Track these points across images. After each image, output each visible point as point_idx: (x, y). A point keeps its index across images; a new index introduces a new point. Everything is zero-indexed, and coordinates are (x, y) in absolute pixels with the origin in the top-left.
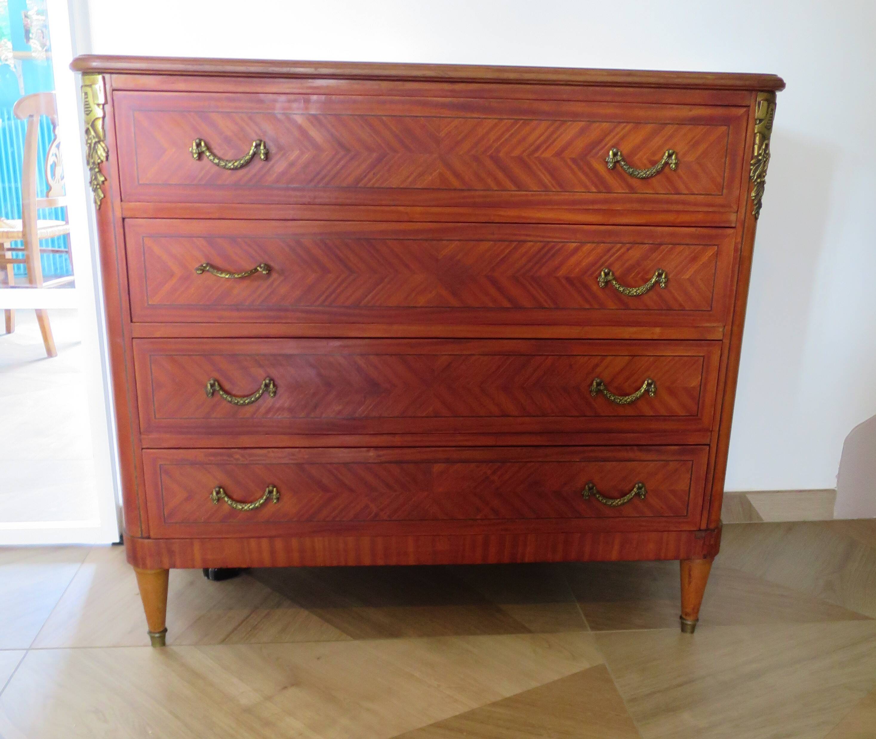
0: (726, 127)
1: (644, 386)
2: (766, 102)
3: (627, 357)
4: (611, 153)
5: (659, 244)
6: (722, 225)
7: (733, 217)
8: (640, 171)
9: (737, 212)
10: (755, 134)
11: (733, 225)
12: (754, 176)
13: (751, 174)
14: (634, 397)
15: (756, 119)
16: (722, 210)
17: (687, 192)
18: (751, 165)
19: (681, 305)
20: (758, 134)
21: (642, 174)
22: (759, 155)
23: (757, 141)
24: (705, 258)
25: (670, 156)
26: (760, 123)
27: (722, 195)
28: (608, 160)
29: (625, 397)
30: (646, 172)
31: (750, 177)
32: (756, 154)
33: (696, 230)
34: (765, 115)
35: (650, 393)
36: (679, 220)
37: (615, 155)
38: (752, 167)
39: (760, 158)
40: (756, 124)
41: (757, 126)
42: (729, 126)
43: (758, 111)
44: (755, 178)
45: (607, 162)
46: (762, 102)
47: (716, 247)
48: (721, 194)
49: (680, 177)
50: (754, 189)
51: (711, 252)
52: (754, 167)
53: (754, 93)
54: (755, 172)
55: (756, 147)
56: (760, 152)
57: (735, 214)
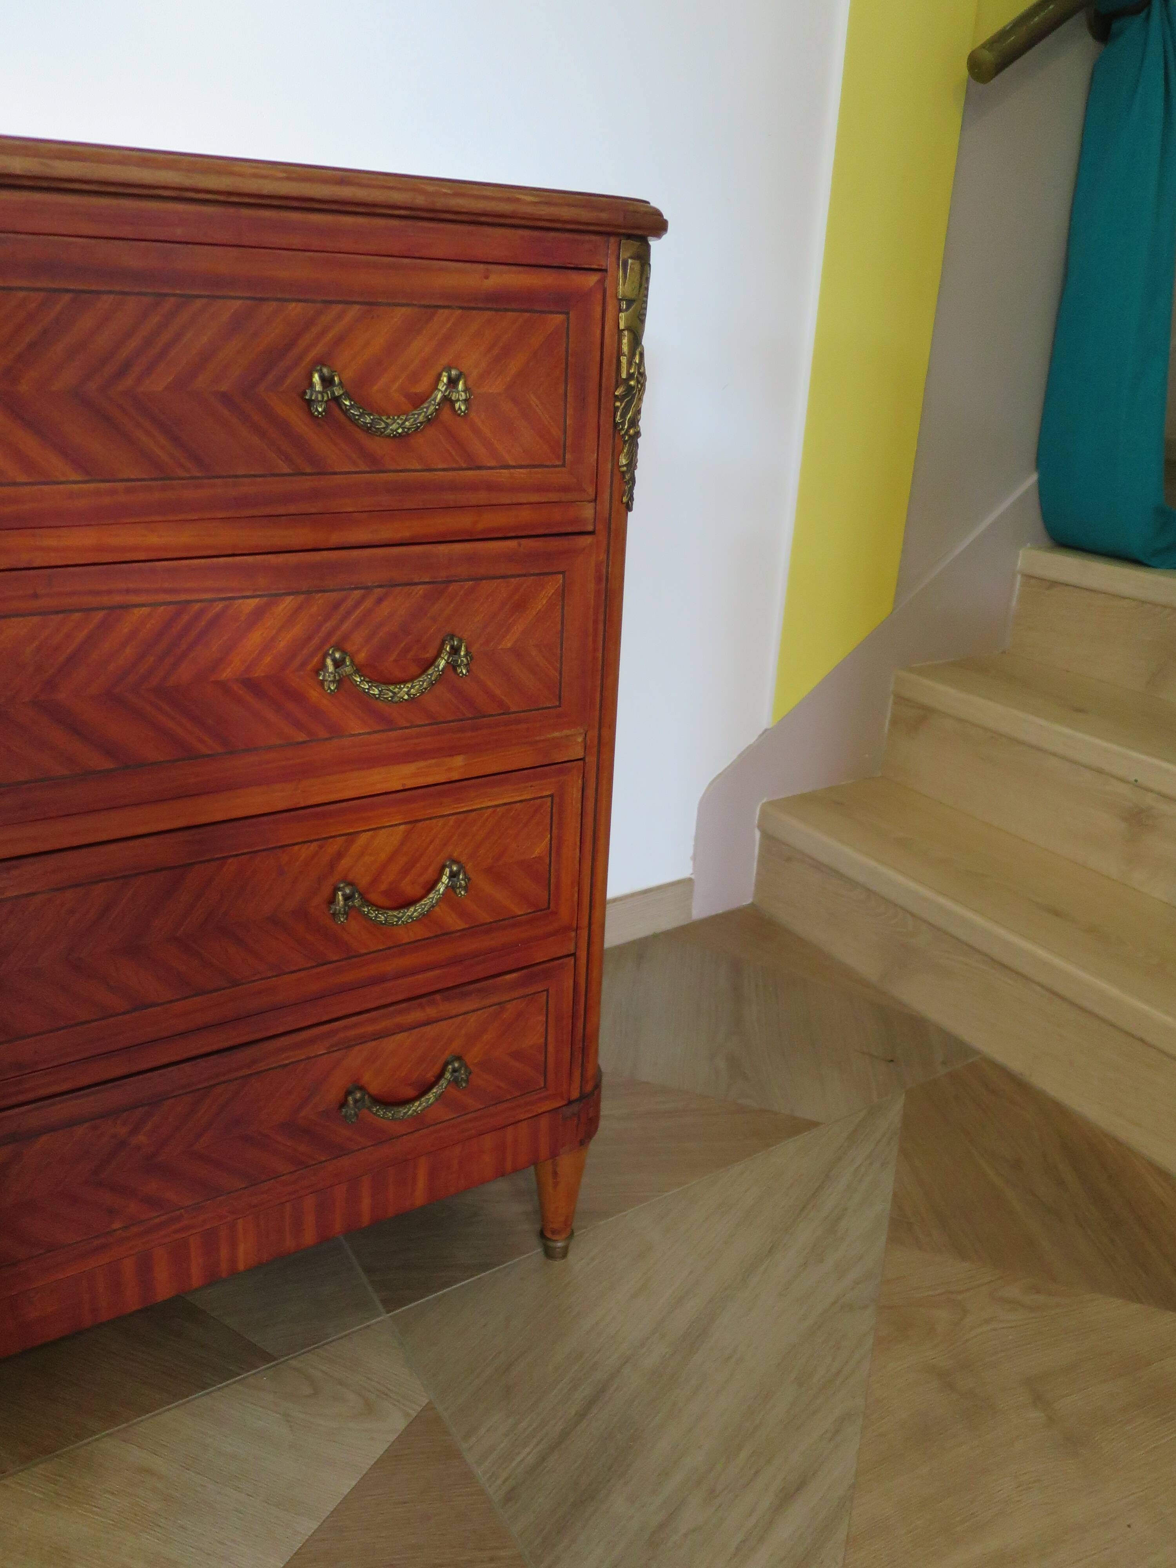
0: (562, 317)
1: (443, 880)
2: (638, 261)
3: (402, 827)
4: (316, 378)
5: (444, 582)
6: (570, 529)
7: (588, 512)
8: (389, 421)
9: (595, 500)
10: (620, 332)
11: (590, 528)
12: (623, 423)
13: (618, 419)
14: (425, 905)
15: (621, 300)
16: (565, 497)
17: (492, 463)
18: (617, 398)
19: (501, 704)
20: (626, 333)
21: (394, 426)
22: (630, 376)
23: (625, 348)
24: (541, 602)
25: (452, 383)
26: (628, 308)
27: (564, 466)
28: (311, 395)
29: (408, 910)
30: (403, 423)
31: (616, 425)
32: (624, 376)
33: (520, 545)
34: (636, 292)
35: (458, 891)
36: (480, 526)
37: (327, 382)
38: (618, 404)
39: (632, 383)
40: (620, 311)
41: (622, 315)
42: (567, 313)
43: (624, 283)
44: (626, 427)
45: (309, 402)
46: (630, 261)
47: (561, 576)
48: (560, 463)
49: (476, 431)
50: (623, 449)
51: (552, 587)
52: (623, 404)
53: (612, 240)
54: (623, 416)
55: (624, 360)
56: (632, 371)
57: (593, 504)
